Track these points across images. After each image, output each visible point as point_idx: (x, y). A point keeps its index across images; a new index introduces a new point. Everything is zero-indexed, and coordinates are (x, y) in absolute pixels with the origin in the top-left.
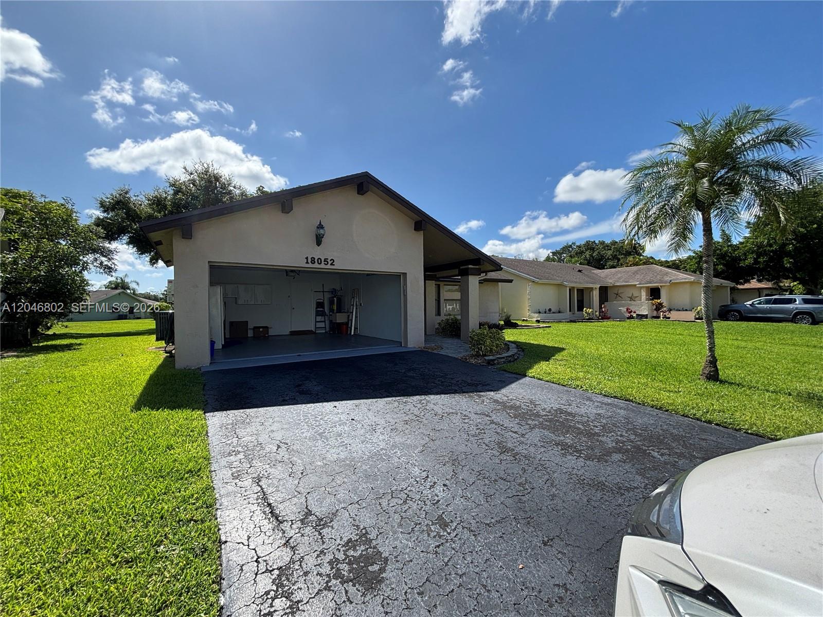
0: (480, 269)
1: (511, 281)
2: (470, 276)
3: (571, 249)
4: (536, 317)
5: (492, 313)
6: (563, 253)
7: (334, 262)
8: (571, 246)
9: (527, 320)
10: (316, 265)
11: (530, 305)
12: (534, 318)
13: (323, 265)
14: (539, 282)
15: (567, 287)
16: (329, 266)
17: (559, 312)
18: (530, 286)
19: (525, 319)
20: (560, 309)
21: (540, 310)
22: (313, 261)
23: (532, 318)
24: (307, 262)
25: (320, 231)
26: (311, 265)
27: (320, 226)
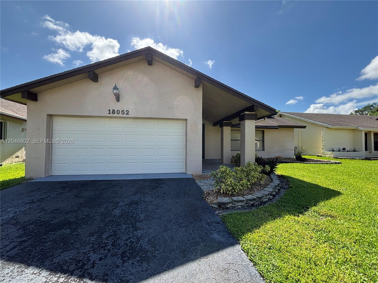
0: (256, 115)
1: (304, 127)
2: (246, 120)
3: (372, 108)
4: (329, 154)
5: (288, 150)
6: (364, 111)
7: (128, 112)
8: (372, 106)
9: (321, 156)
10: (116, 115)
11: (324, 145)
12: (328, 155)
13: (120, 115)
14: (332, 128)
15: (362, 131)
16: (125, 115)
17: (354, 151)
18: (324, 131)
19: (320, 155)
20: (355, 148)
21: (334, 149)
22: (114, 112)
23: (326, 155)
24: (110, 113)
25: (115, 91)
26: (112, 115)
27: (115, 88)
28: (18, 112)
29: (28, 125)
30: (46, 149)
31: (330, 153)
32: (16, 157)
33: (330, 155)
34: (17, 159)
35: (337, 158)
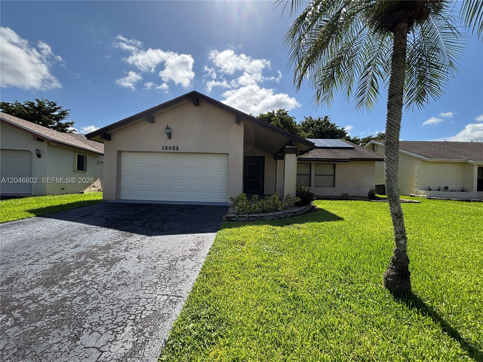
0: (296, 148)
2: (286, 154)
7: (178, 148)
10: (168, 150)
11: (418, 182)
12: (421, 194)
13: (172, 151)
14: (428, 161)
15: (473, 165)
16: (175, 151)
17: (462, 191)
18: (418, 165)
19: (413, 195)
20: (463, 188)
21: (431, 188)
22: (166, 148)
23: (419, 195)
24: (163, 149)
25: (167, 131)
26: (165, 151)
27: (167, 128)
28: (94, 146)
29: (104, 159)
30: (116, 178)
31: (424, 192)
32: (93, 187)
33: (423, 194)
34: (94, 188)
35: (430, 199)
